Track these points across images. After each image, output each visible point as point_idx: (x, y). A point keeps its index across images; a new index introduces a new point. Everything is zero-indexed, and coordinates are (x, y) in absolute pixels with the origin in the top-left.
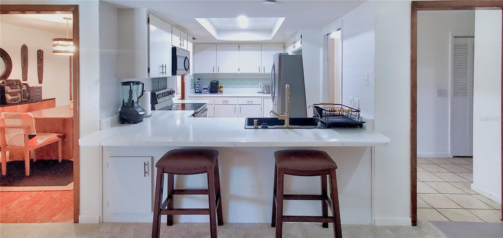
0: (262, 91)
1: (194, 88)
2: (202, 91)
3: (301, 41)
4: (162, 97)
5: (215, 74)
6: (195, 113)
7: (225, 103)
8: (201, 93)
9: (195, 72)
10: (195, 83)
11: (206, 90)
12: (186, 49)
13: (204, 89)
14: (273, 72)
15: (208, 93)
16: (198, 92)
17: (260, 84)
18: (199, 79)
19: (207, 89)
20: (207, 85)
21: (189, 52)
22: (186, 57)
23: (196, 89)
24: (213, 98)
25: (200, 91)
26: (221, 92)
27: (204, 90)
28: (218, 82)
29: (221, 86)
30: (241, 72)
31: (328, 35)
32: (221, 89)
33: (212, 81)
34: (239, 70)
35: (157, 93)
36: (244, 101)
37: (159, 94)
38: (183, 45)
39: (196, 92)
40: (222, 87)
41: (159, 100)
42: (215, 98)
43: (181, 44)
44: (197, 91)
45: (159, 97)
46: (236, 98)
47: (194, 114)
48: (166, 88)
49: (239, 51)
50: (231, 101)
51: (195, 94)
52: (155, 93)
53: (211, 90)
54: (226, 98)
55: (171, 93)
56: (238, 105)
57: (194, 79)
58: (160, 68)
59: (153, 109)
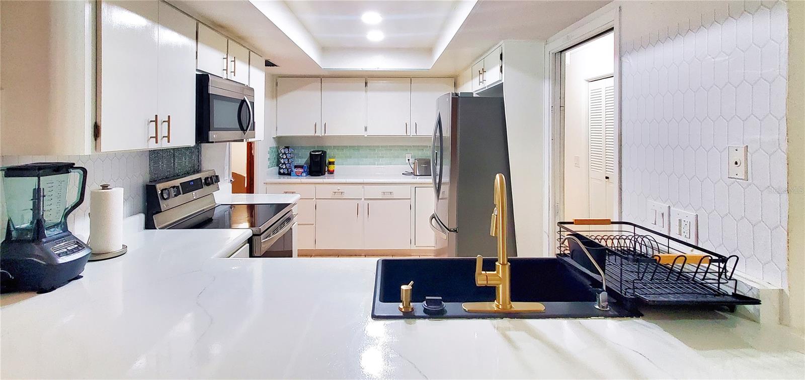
0: (412, 171)
1: (278, 165)
2: (292, 171)
3: (501, 67)
4: (176, 196)
5: (318, 137)
6: (254, 235)
7: (339, 196)
8: (289, 174)
9: (279, 134)
10: (279, 154)
11: (301, 170)
12: (247, 84)
13: (296, 167)
14: (438, 134)
15: (305, 174)
16: (284, 174)
17: (408, 156)
18: (288, 147)
19: (301, 167)
20: (303, 160)
21: (253, 90)
22: (244, 101)
23: (280, 168)
24: (313, 186)
25: (289, 171)
26: (331, 172)
27: (295, 170)
28: (324, 153)
29: (331, 160)
30: (370, 132)
31: (561, 52)
32: (331, 167)
33: (313, 152)
34: (366, 129)
35: (160, 187)
36: (376, 192)
37: (166, 189)
38: (234, 72)
39: (280, 173)
40: (333, 163)
42: (317, 186)
43: (227, 70)
44: (282, 171)
45: (165, 196)
46: (361, 186)
47: (251, 237)
48: (198, 171)
49: (366, 91)
50: (349, 192)
51: (280, 178)
52: (155, 187)
53: (310, 167)
54: (339, 187)
55: (212, 181)
56: (363, 199)
57: (278, 148)
58: (148, 124)
59: (149, 225)
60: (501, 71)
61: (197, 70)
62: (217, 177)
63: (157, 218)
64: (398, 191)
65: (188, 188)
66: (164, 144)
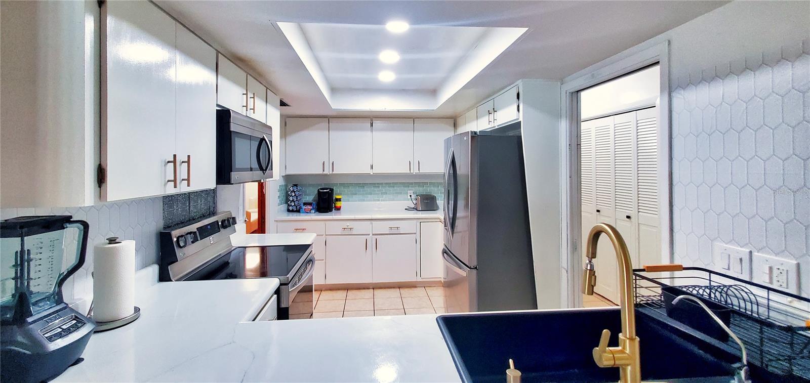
0: (413, 206)
1: (286, 203)
2: (300, 208)
3: (518, 106)
4: (193, 242)
5: (326, 175)
6: (281, 284)
7: (348, 232)
8: (298, 211)
9: (288, 173)
10: (287, 192)
11: (310, 207)
12: (264, 122)
13: (305, 204)
14: (452, 172)
15: (314, 211)
16: (293, 211)
17: (410, 192)
18: (296, 185)
19: (310, 204)
20: (310, 196)
21: (270, 128)
22: (263, 139)
23: (289, 205)
24: (323, 223)
25: (298, 207)
26: (338, 209)
27: (304, 207)
28: (332, 190)
29: (338, 197)
30: (376, 170)
31: (578, 91)
32: (338, 204)
33: (321, 189)
34: (372, 167)
35: (175, 233)
36: (384, 227)
37: (182, 236)
38: (254, 109)
39: (289, 211)
40: (339, 200)
41: (179, 253)
42: (327, 223)
43: (247, 106)
44: (291, 208)
45: (182, 244)
46: (369, 222)
47: (279, 288)
48: (213, 213)
49: (372, 131)
50: (358, 227)
51: (288, 216)
52: (170, 234)
53: (318, 204)
54: (348, 223)
55: (229, 223)
56: (371, 235)
57: (286, 186)
58: (165, 165)
59: (164, 277)
60: (518, 110)
61: (218, 105)
62: (234, 218)
63: (173, 269)
64: (404, 227)
65: (205, 232)
66: (183, 188)
